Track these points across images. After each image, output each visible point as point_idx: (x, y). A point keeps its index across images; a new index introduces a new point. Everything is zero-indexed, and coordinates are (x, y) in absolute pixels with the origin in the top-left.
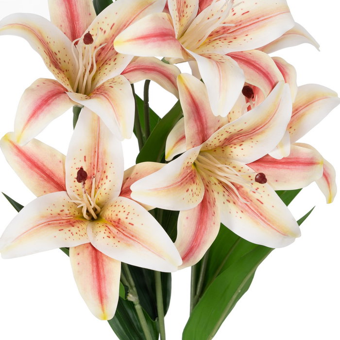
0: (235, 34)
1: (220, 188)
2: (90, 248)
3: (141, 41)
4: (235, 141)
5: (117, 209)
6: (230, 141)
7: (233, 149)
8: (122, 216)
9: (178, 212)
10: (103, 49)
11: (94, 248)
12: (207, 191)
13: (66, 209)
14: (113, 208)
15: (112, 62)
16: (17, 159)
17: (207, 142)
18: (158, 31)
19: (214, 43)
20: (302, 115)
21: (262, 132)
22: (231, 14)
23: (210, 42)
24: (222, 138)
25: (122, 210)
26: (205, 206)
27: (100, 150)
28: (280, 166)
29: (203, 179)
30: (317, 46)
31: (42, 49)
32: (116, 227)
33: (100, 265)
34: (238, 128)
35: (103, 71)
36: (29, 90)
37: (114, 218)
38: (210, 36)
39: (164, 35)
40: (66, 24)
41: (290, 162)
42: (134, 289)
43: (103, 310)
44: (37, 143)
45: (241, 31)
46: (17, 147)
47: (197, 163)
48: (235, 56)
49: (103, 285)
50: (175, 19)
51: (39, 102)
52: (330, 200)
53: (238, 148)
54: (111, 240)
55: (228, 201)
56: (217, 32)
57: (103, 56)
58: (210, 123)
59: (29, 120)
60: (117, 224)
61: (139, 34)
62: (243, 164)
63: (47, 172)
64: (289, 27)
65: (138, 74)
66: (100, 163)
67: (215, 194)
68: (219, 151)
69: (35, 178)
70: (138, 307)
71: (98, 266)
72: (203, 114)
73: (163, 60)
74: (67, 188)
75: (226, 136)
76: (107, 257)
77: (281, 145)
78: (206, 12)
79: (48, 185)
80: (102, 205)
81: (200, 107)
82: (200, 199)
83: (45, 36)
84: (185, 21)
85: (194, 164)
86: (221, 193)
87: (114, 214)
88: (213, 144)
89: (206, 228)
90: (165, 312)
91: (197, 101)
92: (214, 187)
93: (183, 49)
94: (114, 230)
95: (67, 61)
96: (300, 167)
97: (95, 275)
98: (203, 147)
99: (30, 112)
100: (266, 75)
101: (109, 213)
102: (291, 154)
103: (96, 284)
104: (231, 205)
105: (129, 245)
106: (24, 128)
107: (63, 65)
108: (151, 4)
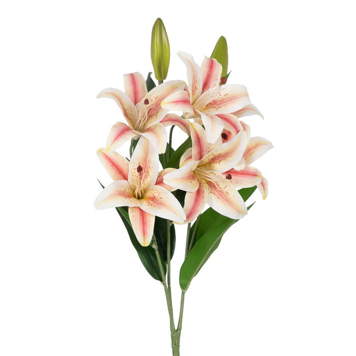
0: (220, 105)
1: (207, 185)
2: (139, 210)
3: (174, 103)
4: (216, 160)
5: (153, 192)
6: (214, 160)
7: (215, 165)
8: (156, 195)
9: (186, 192)
10: (150, 109)
11: (141, 209)
12: (200, 186)
13: (127, 189)
14: (151, 191)
15: (155, 117)
16: (105, 161)
17: (202, 159)
18: (183, 99)
19: (209, 109)
20: (252, 153)
21: (230, 156)
22: (218, 95)
23: (207, 109)
24: (210, 158)
25: (156, 191)
26: (199, 193)
27: (147, 159)
28: (239, 175)
29: (198, 180)
30: (263, 118)
31: (121, 107)
32: (152, 200)
33: (144, 218)
34: (219, 153)
35: (150, 121)
36: (114, 126)
37: (152, 196)
38: (207, 105)
39: (185, 102)
40: (132, 95)
41: (244, 173)
42: (156, 242)
43: (144, 240)
44: (116, 154)
45: (223, 104)
46: (105, 155)
47: (195, 171)
48: (219, 116)
49: (145, 227)
50: (191, 95)
51: (119, 132)
52: (264, 198)
53: (218, 164)
54: (150, 207)
55: (211, 192)
56: (211, 104)
57: (150, 113)
58: (205, 148)
59: (114, 141)
60: (153, 199)
61: (174, 100)
62: (220, 173)
63: (120, 169)
64: (248, 103)
65: (169, 122)
66: (146, 167)
67: (205, 188)
68: (208, 166)
69: (114, 172)
70: (157, 253)
71: (143, 218)
72: (201, 143)
73: (182, 117)
74: (128, 179)
75: (212, 157)
76: (148, 213)
77: (240, 164)
78: (206, 93)
79: (120, 176)
80: (145, 191)
81: (201, 139)
82: (197, 189)
83: (122, 100)
84: (195, 97)
85: (194, 172)
86: (207, 188)
87: (151, 194)
88: (205, 161)
89: (199, 204)
90: (171, 258)
91: (199, 136)
92: (204, 185)
93: (194, 109)
94: (152, 202)
95: (131, 114)
96: (250, 176)
97: (142, 222)
98: (200, 163)
99: (115, 137)
100: (235, 126)
101: (148, 194)
102: (245, 169)
103: (142, 226)
104: (212, 194)
105: (159, 208)
106: (111, 145)
107: (129, 116)
108: (177, 88)
